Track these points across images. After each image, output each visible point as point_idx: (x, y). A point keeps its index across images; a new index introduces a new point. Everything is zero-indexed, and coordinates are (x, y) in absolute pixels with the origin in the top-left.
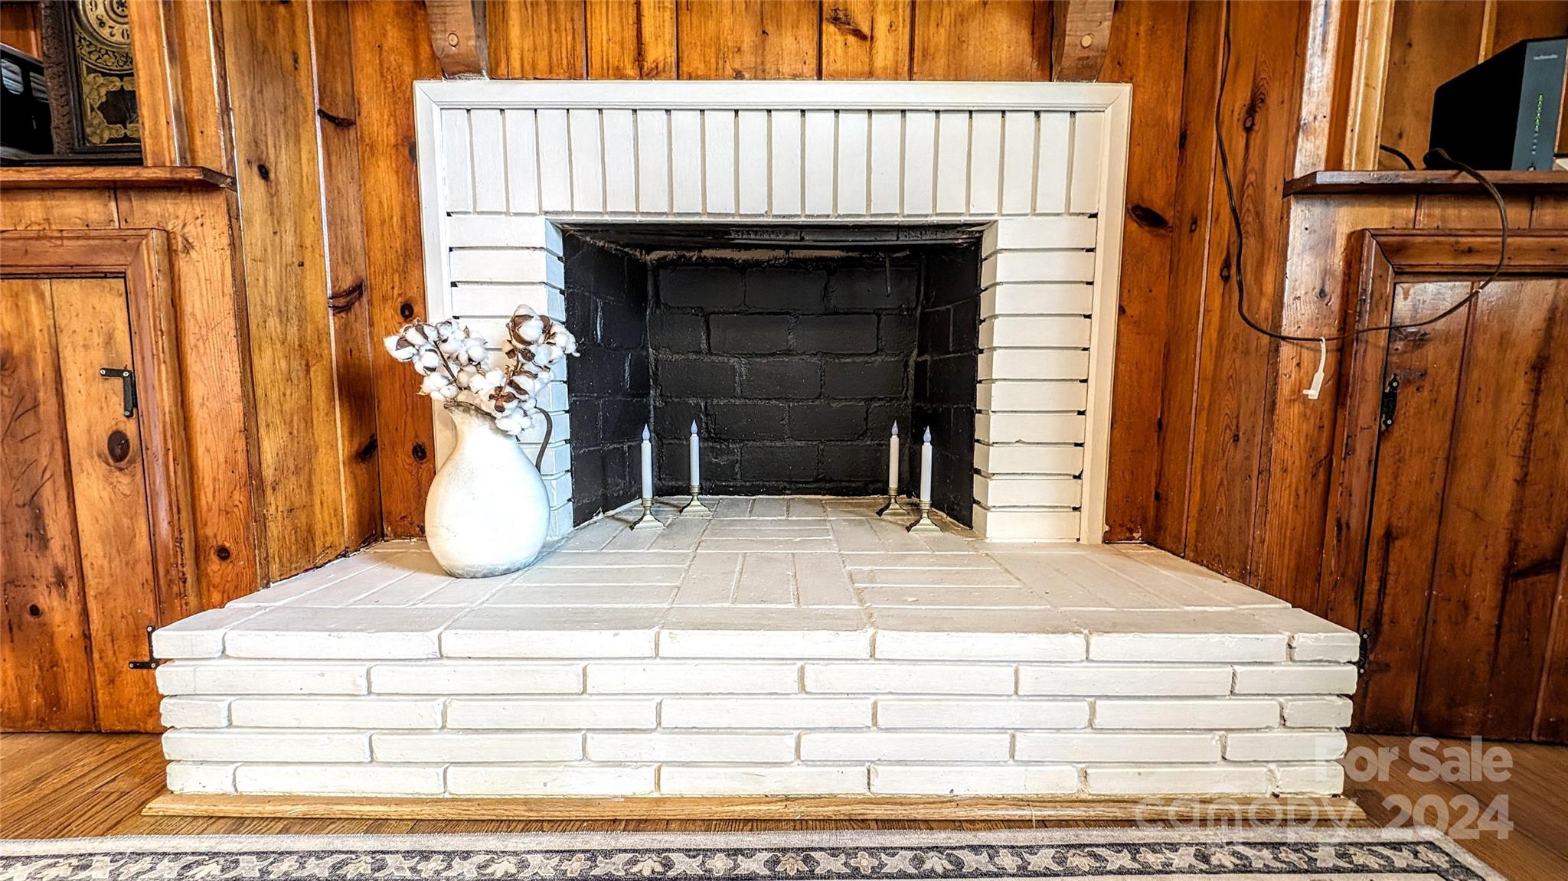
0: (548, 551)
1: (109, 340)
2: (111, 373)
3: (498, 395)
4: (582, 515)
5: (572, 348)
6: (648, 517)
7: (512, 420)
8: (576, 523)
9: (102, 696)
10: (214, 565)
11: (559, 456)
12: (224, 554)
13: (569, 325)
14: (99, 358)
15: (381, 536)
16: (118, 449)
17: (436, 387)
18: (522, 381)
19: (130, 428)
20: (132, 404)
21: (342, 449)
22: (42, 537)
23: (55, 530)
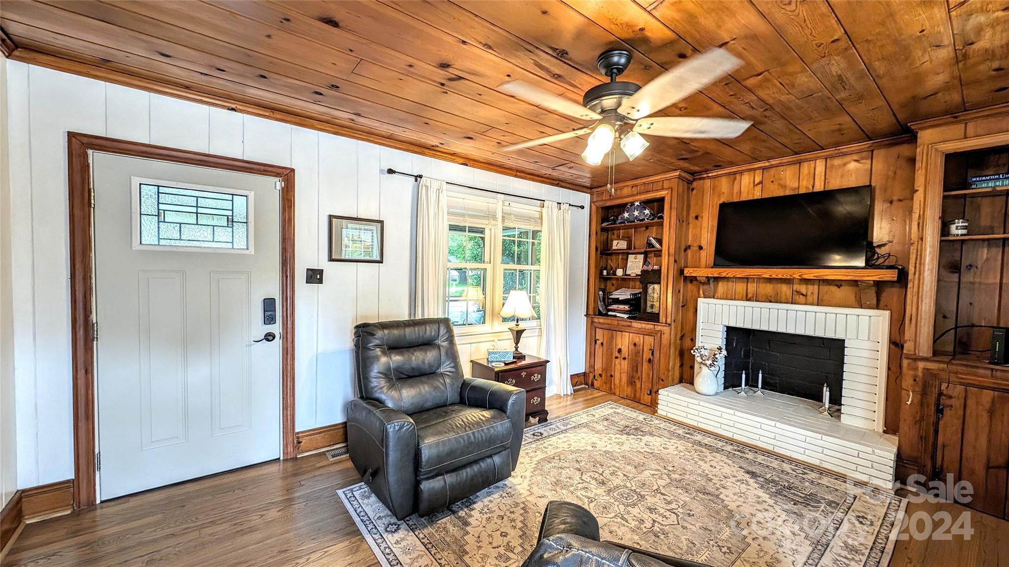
0: (717, 394)
1: (651, 345)
2: (651, 350)
3: (710, 365)
4: (726, 388)
5: (726, 354)
6: (743, 392)
7: (713, 368)
8: (724, 389)
9: (642, 398)
10: (661, 381)
11: (721, 374)
12: (663, 380)
13: (726, 349)
14: (649, 348)
15: (682, 382)
16: (650, 361)
17: (699, 359)
18: (715, 363)
19: (652, 358)
20: (653, 354)
21: (678, 365)
22: (637, 371)
23: (639, 371)
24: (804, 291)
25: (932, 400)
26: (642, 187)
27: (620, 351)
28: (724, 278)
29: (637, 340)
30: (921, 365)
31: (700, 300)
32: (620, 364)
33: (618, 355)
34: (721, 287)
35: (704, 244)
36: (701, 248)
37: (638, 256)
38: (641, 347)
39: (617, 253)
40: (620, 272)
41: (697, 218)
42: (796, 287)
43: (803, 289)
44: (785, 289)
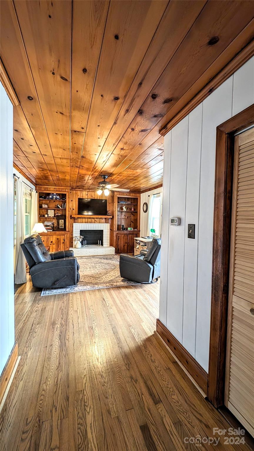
2: (63, 239)
6: (84, 246)
7: (80, 241)
12: (68, 248)
13: (80, 236)
16: (63, 243)
17: (77, 240)
20: (64, 241)
22: (59, 247)
23: (60, 247)
24: (97, 220)
25: (117, 238)
26: (58, 189)
27: (52, 242)
28: (80, 218)
29: (58, 237)
30: (116, 232)
31: (74, 224)
32: (52, 246)
33: (51, 243)
34: (79, 220)
35: (74, 208)
36: (73, 209)
37: (52, 210)
38: (60, 239)
39: (45, 208)
40: (46, 216)
41: (72, 201)
42: (95, 219)
43: (96, 220)
44: (93, 220)
